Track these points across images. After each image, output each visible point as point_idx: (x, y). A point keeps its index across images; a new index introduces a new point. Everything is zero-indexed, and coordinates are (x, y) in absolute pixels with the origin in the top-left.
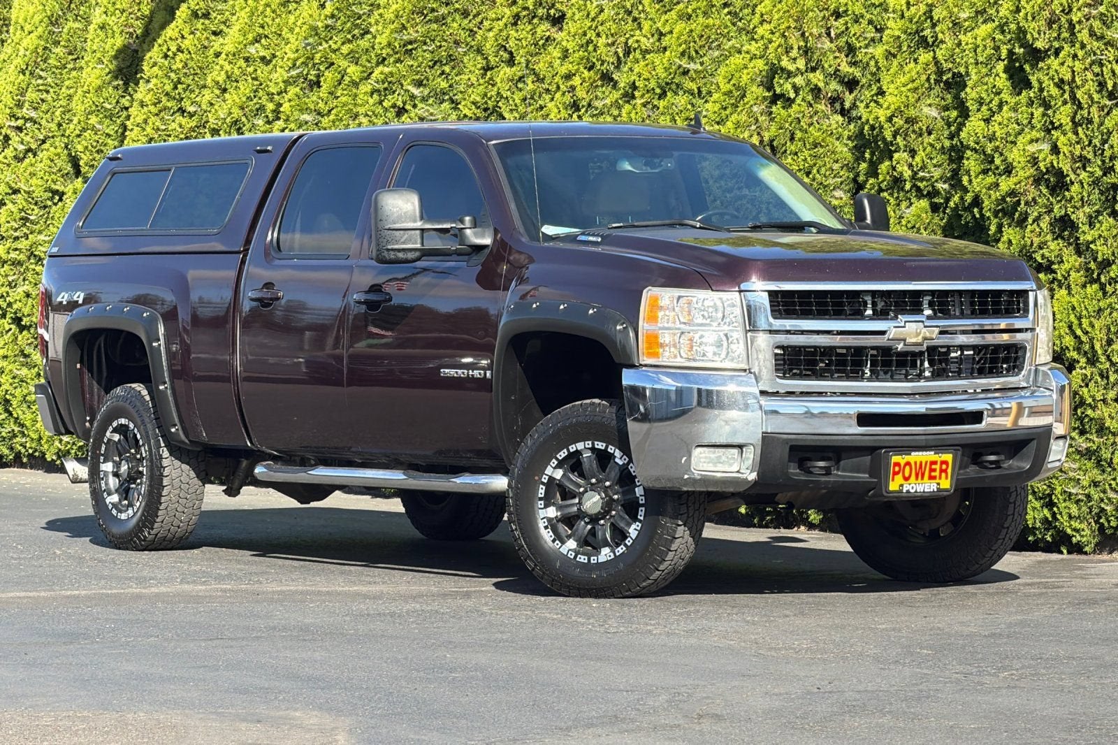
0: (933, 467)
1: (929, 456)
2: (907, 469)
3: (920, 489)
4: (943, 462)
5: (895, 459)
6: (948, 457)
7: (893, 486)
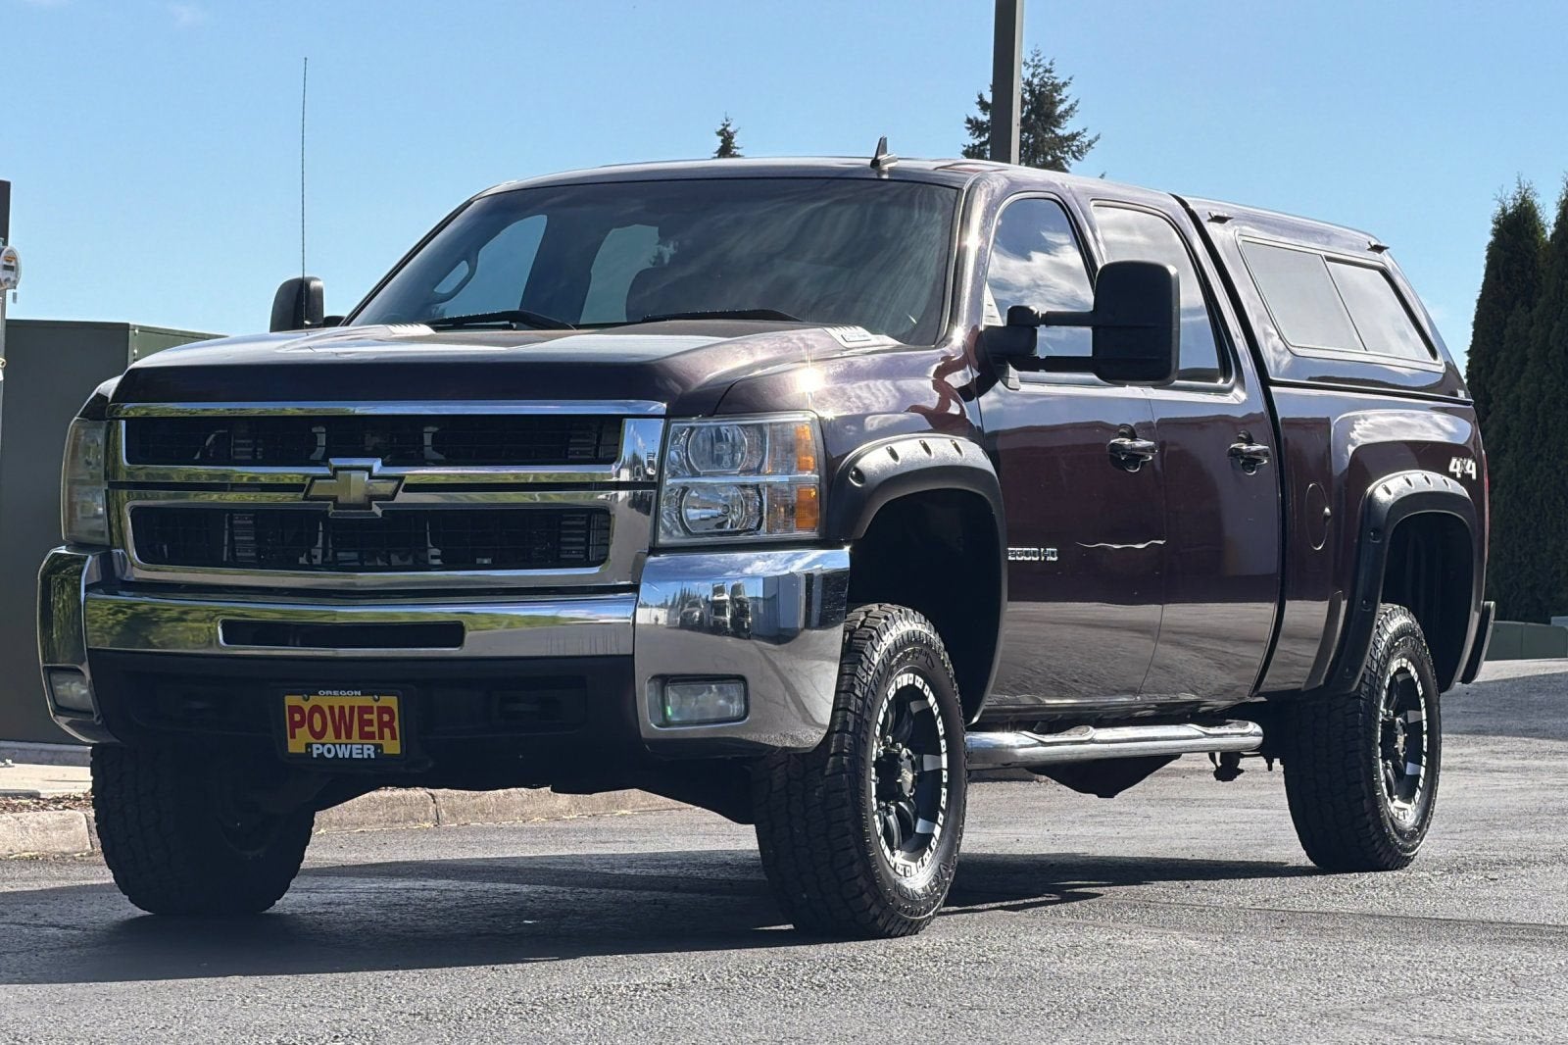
0: (366, 716)
1: (353, 699)
2: (317, 717)
3: (343, 752)
4: (382, 710)
5: (291, 700)
6: (391, 701)
7: (295, 746)
